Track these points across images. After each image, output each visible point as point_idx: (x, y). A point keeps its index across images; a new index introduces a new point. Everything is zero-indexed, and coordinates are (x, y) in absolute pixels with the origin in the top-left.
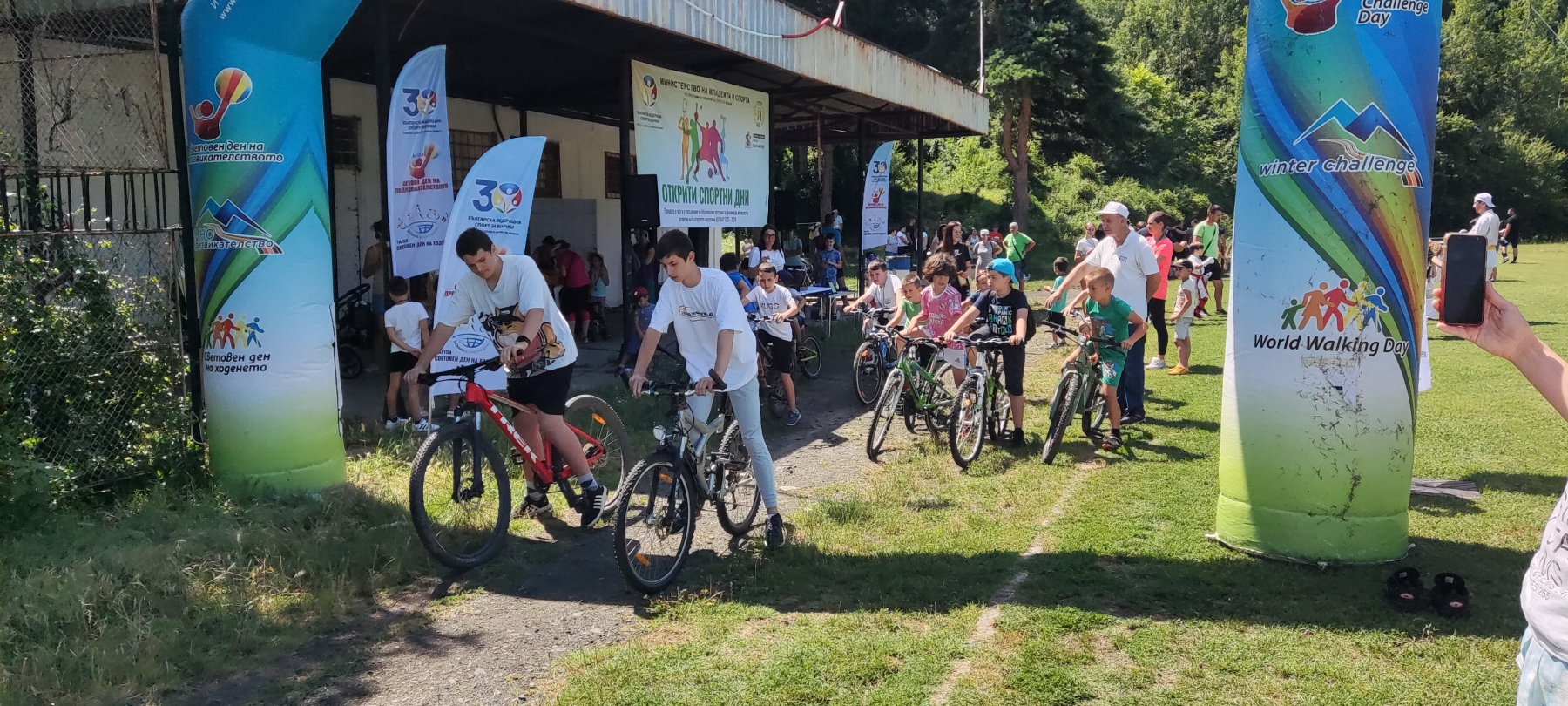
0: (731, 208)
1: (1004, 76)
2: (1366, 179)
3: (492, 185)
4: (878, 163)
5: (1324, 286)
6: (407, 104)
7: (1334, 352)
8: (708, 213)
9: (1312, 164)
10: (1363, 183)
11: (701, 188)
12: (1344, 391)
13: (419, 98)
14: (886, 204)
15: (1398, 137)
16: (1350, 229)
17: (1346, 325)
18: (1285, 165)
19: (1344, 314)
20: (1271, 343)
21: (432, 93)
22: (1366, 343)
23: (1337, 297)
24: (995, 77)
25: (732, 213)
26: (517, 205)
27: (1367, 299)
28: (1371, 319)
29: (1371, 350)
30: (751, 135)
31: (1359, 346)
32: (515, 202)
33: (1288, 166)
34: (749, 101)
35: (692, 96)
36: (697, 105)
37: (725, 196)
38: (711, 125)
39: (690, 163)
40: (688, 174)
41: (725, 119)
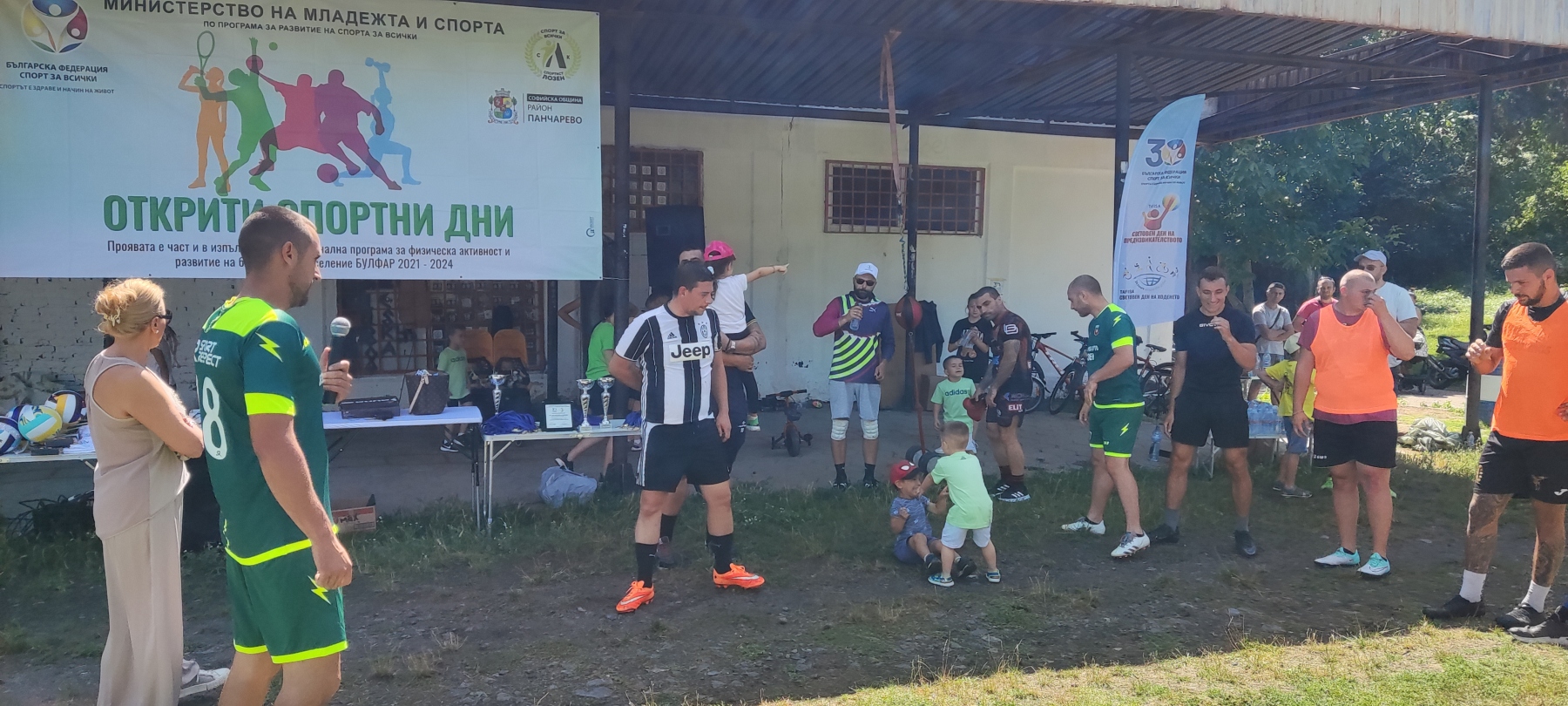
4: (1161, 143)
25: (431, 251)
34: (499, 29)
35: (235, 25)
36: (254, 42)
37: (400, 219)
38: (320, 79)
39: (233, 155)
40: (226, 175)
41: (385, 68)
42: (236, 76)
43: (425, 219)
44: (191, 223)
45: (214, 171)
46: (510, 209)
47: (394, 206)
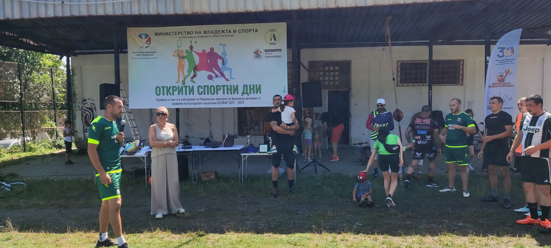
0: (237, 96)
4: (504, 49)
8: (208, 99)
25: (239, 99)
30: (261, 51)
34: (256, 31)
35: (186, 37)
36: (191, 42)
37: (229, 90)
38: (208, 51)
39: (186, 73)
40: (185, 79)
41: (225, 45)
42: (187, 51)
43: (236, 89)
44: (176, 93)
45: (182, 78)
46: (260, 85)
47: (227, 86)
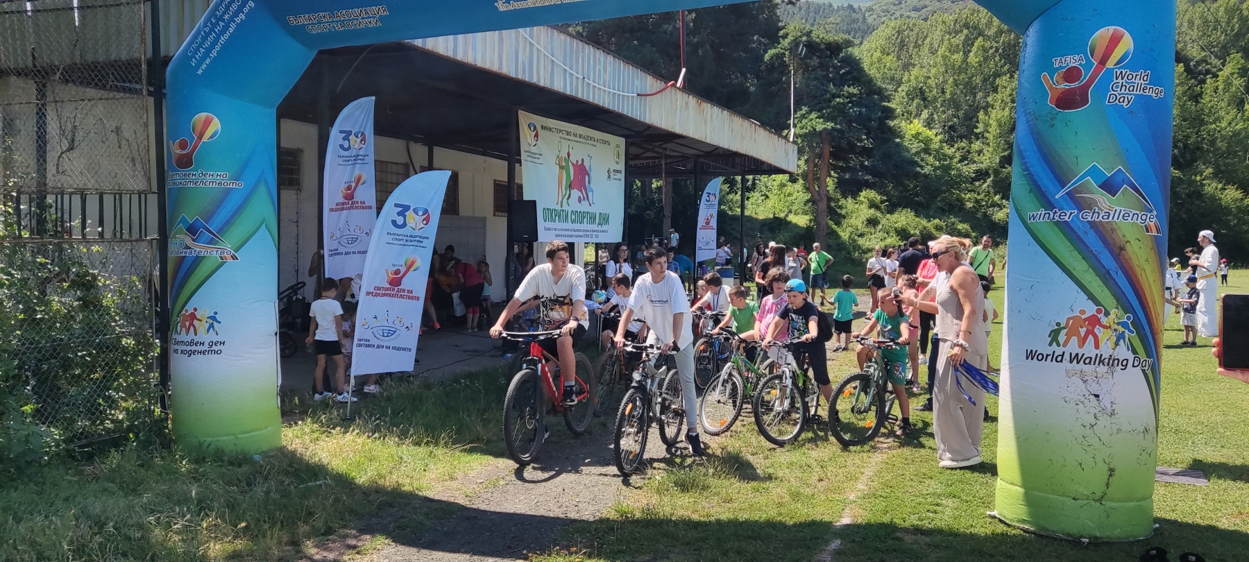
0: (595, 227)
1: (809, 128)
2: (1115, 227)
3: (407, 208)
4: (709, 194)
5: (1082, 312)
6: (342, 142)
7: (1092, 366)
8: (578, 230)
9: (1071, 214)
10: (1113, 230)
11: (572, 211)
12: (1100, 398)
13: (352, 137)
14: (715, 227)
15: (1141, 195)
16: (1104, 267)
17: (1101, 344)
18: (1049, 214)
19: (1100, 336)
20: (1040, 357)
21: (363, 133)
22: (1118, 360)
23: (1094, 321)
24: (802, 128)
25: (595, 231)
26: (426, 224)
27: (1118, 324)
28: (1122, 340)
29: (1122, 365)
30: (612, 170)
31: (1112, 362)
32: (425, 222)
33: (1052, 214)
34: (609, 144)
35: (566, 139)
36: (569, 146)
37: (591, 218)
39: (564, 191)
40: (562, 200)
41: (591, 158)
42: (565, 159)
43: (595, 218)
47: (590, 213)
